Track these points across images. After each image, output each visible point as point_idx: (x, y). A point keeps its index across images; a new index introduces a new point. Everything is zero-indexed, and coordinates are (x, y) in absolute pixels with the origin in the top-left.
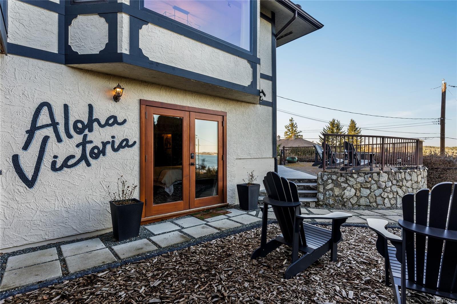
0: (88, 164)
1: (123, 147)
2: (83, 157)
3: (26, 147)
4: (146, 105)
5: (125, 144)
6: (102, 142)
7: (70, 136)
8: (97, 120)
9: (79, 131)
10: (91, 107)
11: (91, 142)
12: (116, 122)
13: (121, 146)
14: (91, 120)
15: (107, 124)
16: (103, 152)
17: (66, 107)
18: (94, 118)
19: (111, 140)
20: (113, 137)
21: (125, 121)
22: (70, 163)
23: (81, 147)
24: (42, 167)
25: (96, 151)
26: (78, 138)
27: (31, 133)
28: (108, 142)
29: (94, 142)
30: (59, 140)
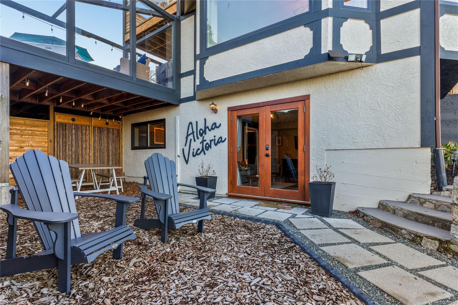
0: (205, 154)
1: (219, 143)
2: (203, 150)
3: (185, 146)
4: (231, 111)
5: (221, 141)
6: (210, 140)
7: (198, 138)
8: (208, 127)
9: (201, 135)
10: (205, 119)
11: (205, 140)
12: (216, 127)
13: (218, 142)
14: (206, 127)
15: (212, 129)
16: (210, 146)
17: (197, 122)
18: (207, 126)
19: (213, 138)
20: (215, 136)
21: (220, 125)
22: (198, 152)
23: (202, 143)
24: (190, 154)
25: (207, 146)
26: (201, 139)
27: (187, 138)
28: (212, 140)
29: (207, 141)
30: (195, 141)
